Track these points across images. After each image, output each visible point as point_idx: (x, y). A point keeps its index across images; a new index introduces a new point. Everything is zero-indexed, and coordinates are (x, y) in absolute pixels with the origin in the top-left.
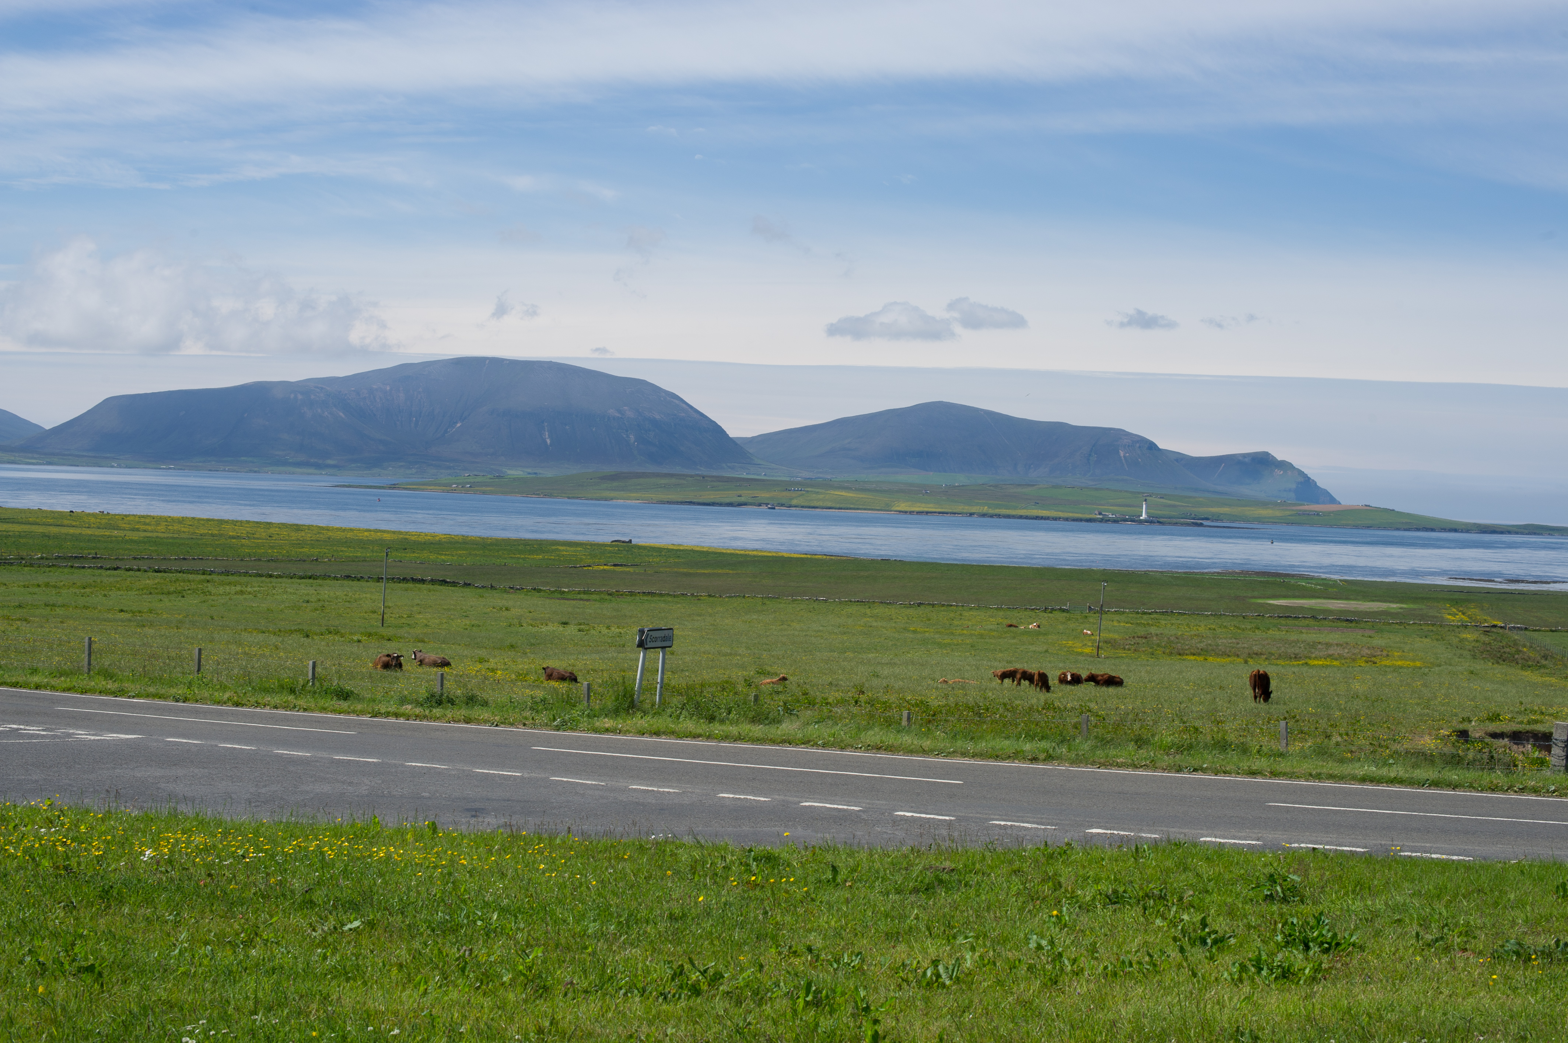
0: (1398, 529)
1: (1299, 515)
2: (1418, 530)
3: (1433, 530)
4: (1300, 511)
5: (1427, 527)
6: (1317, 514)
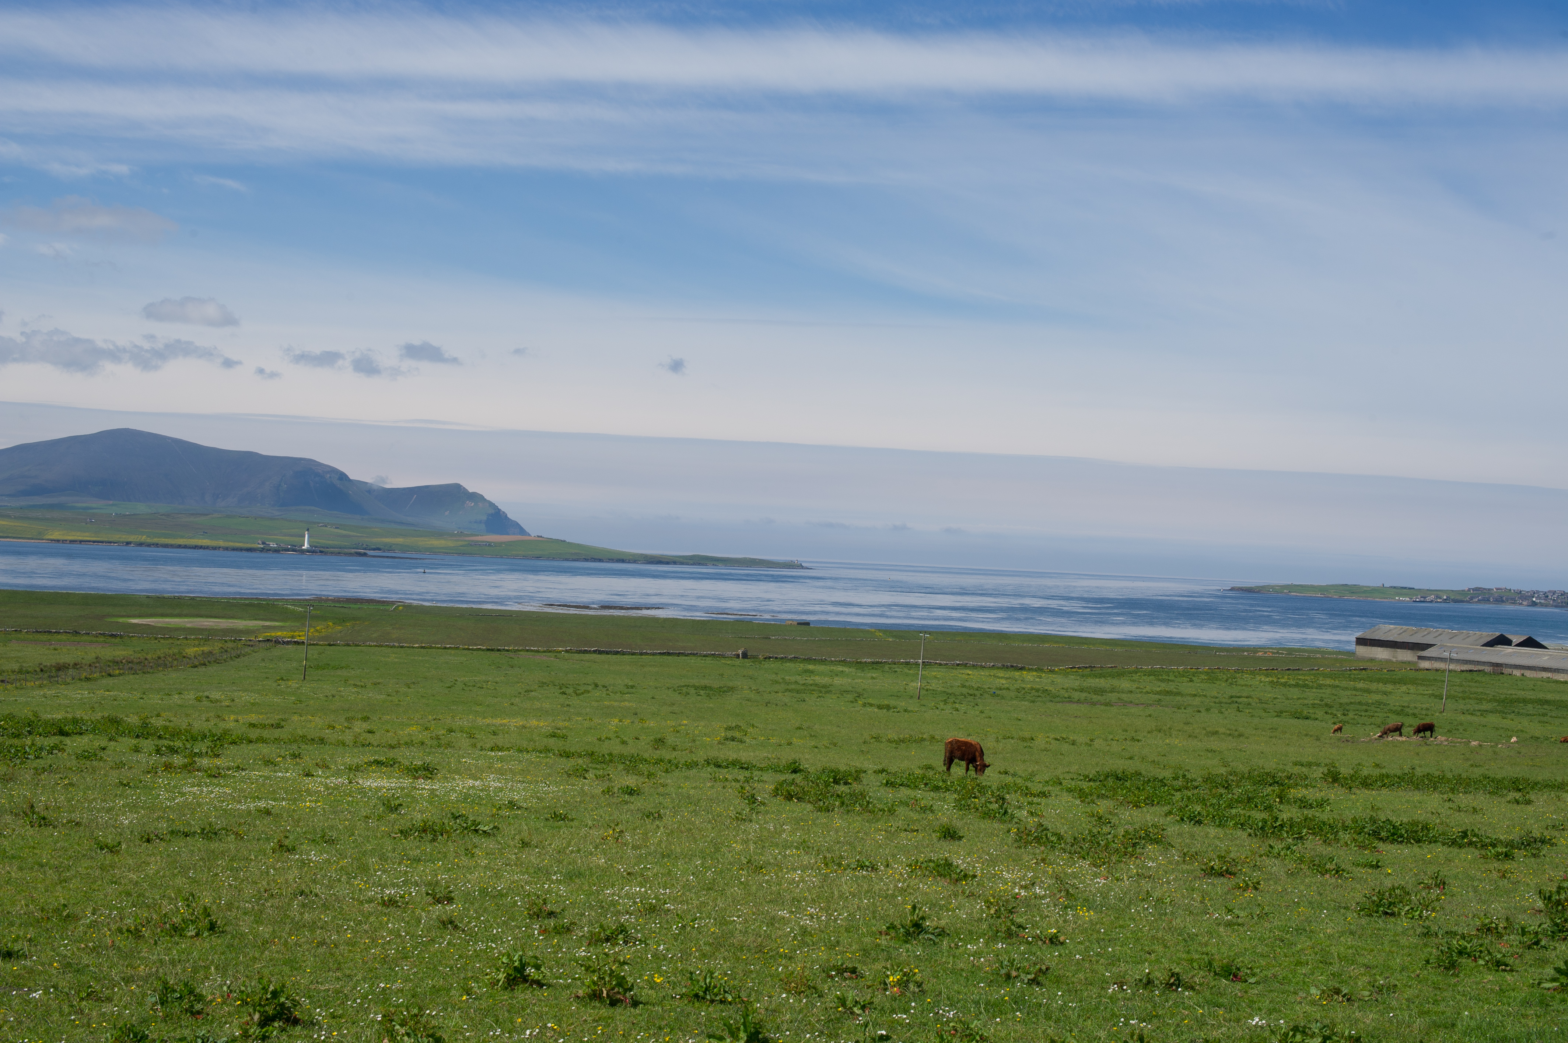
0: (567, 560)
1: (471, 545)
2: (586, 560)
3: (600, 560)
4: (472, 541)
5: (595, 557)
6: (489, 544)
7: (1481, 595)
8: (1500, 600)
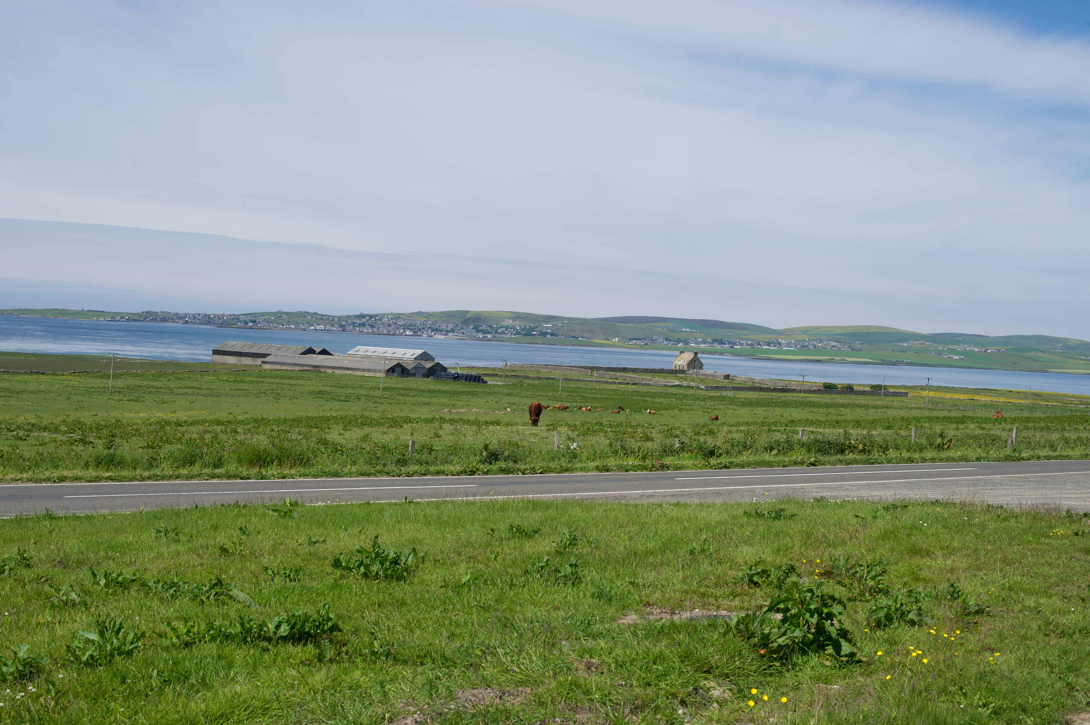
7: (151, 316)
8: (164, 320)
